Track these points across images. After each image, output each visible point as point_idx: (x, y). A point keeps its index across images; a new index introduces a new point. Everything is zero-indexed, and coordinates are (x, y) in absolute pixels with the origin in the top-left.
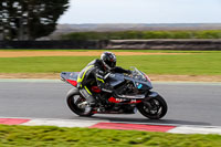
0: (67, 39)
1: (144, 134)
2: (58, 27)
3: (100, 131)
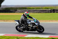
0: (4, 10)
1: (17, 37)
2: (1, 6)
3: (5, 37)
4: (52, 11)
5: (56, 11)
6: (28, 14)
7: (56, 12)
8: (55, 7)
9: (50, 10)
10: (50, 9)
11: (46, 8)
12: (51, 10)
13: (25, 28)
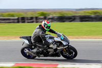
4: (20, 20)
5: (28, 19)
6: (49, 25)
7: (26, 21)
8: (26, 13)
9: (16, 18)
10: (17, 16)
11: (9, 14)
12: (18, 19)
13: (42, 51)
